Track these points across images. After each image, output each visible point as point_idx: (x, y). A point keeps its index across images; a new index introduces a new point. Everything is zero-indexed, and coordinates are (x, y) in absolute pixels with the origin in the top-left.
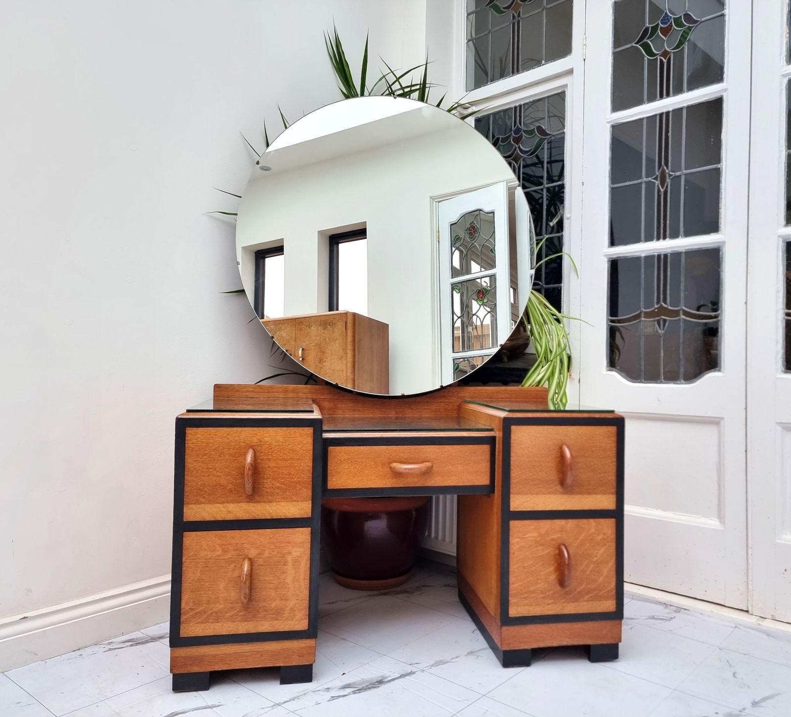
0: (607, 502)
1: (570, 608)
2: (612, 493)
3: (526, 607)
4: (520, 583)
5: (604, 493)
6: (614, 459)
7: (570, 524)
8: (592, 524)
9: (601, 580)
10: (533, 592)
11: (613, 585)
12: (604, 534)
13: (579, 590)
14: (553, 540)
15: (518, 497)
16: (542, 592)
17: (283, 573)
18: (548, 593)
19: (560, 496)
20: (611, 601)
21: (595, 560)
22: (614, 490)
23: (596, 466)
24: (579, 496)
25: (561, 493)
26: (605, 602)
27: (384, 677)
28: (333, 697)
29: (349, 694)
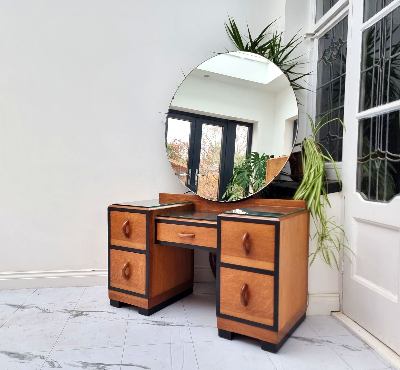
0: (270, 266)
1: (249, 318)
2: (272, 262)
3: (228, 311)
4: (225, 298)
5: (268, 261)
6: (274, 244)
7: (250, 274)
8: (261, 276)
9: (265, 307)
10: (231, 304)
11: (272, 312)
12: (268, 283)
13: (253, 309)
14: (240, 280)
15: (224, 256)
16: (235, 305)
17: (138, 270)
18: (238, 307)
19: (244, 259)
20: (270, 320)
21: (262, 296)
22: (273, 261)
23: (263, 246)
24: (254, 261)
25: (245, 257)
26: (267, 320)
27: (172, 323)
28: (146, 323)
29: (152, 324)
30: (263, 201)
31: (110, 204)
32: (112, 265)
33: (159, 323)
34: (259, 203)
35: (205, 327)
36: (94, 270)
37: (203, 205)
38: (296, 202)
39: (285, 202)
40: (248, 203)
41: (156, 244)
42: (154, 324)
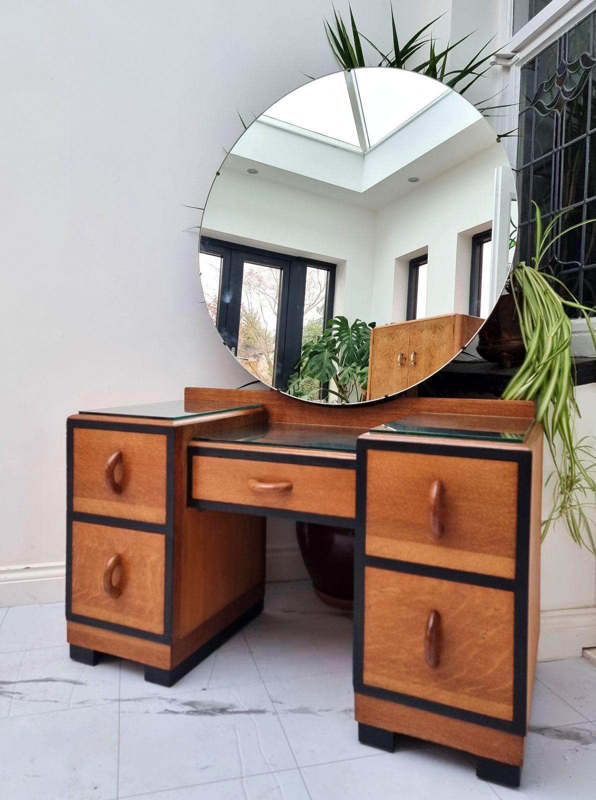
0: (504, 567)
1: (444, 698)
2: (509, 556)
3: (385, 678)
4: (377, 646)
5: (497, 553)
6: (514, 509)
7: (446, 586)
8: (478, 592)
9: (490, 671)
10: (394, 661)
11: (509, 683)
12: (496, 610)
13: (456, 676)
14: (420, 602)
15: (376, 538)
16: (406, 665)
17: (143, 574)
18: (413, 669)
19: (431, 547)
20: (505, 705)
21: (481, 642)
22: (512, 552)
23: (484, 515)
24: (460, 552)
25: (432, 543)
26: (496, 704)
27: (232, 706)
28: (166, 710)
29: (183, 712)
30: (432, 403)
31: (74, 412)
32: (77, 561)
33: (200, 708)
34: (423, 407)
35: (314, 713)
36: (28, 568)
37: (287, 413)
38: (512, 406)
39: (486, 404)
40: (396, 408)
41: (190, 509)
42: (188, 713)
